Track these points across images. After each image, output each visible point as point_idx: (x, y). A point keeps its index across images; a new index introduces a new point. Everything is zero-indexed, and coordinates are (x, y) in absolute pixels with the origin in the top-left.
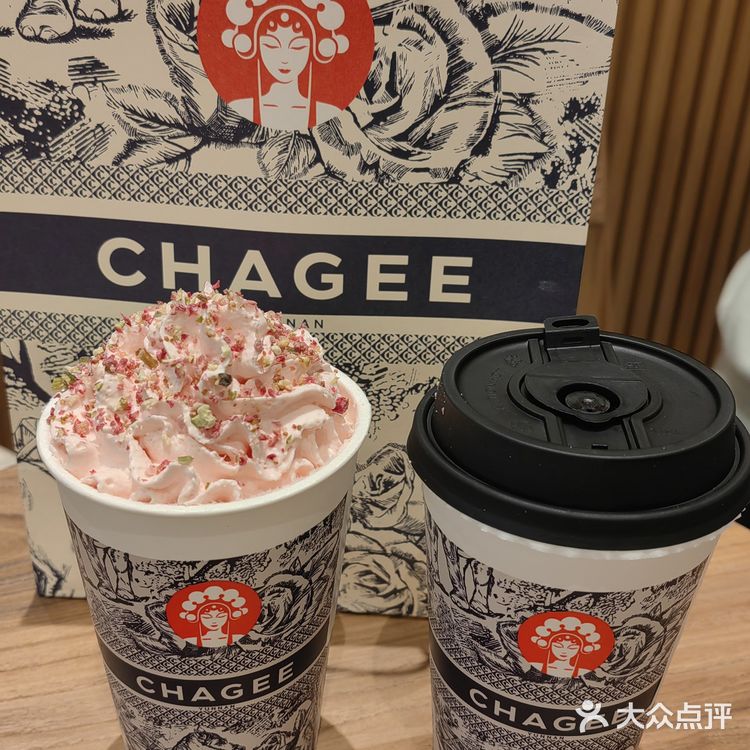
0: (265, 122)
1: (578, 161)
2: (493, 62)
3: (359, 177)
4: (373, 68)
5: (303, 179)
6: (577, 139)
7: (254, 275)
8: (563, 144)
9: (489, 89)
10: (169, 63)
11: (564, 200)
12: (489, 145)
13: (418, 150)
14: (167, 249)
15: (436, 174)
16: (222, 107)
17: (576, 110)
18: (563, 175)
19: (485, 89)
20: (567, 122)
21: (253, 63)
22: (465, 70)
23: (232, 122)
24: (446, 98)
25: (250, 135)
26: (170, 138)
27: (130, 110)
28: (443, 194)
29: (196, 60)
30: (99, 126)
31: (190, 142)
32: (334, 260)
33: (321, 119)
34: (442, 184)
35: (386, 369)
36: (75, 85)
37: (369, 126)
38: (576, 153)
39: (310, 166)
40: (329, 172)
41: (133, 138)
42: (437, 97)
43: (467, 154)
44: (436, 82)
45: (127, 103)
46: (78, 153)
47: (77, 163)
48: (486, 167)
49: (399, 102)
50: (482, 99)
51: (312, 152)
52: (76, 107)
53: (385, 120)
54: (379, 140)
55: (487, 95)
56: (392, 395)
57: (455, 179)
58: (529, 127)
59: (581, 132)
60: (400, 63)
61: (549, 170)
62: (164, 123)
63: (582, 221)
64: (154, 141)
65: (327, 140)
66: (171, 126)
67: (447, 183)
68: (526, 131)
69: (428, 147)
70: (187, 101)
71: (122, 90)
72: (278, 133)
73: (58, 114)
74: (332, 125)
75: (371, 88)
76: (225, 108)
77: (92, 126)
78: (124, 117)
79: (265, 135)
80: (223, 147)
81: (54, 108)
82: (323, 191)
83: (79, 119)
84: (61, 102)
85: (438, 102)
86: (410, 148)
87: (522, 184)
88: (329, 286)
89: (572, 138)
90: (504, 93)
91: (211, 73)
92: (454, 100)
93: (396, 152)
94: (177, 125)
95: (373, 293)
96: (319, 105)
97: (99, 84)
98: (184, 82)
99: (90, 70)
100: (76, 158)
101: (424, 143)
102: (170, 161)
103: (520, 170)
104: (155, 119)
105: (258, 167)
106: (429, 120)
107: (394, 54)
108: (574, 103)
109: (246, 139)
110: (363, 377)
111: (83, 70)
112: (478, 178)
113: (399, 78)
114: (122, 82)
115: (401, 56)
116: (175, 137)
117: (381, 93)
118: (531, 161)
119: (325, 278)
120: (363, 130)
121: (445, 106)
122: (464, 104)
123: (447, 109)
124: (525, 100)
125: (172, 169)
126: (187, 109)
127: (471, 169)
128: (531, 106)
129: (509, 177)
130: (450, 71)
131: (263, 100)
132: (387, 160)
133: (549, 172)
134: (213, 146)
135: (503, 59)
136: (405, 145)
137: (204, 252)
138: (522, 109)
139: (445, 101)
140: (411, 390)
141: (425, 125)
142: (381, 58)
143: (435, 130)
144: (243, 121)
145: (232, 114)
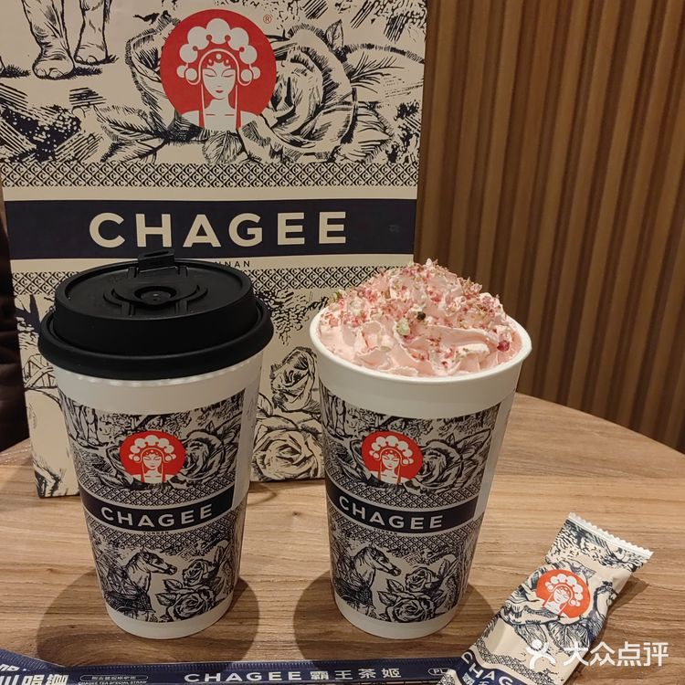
0: (207, 126)
1: (408, 144)
2: (351, 82)
3: (270, 161)
4: (276, 88)
5: (233, 163)
6: (407, 129)
7: (202, 232)
8: (398, 133)
9: (349, 99)
10: (141, 90)
11: (401, 170)
12: (352, 136)
13: (307, 141)
14: (140, 218)
15: (319, 156)
16: (178, 117)
17: (404, 111)
18: (399, 153)
19: (348, 100)
20: (400, 119)
21: (198, 87)
22: (334, 88)
23: (185, 128)
24: (323, 106)
25: (197, 136)
26: (142, 140)
27: (114, 123)
28: (325, 170)
29: (159, 87)
30: (91, 135)
31: (156, 142)
32: (256, 218)
33: (244, 122)
34: (323, 163)
35: (293, 293)
36: (74, 108)
37: (275, 126)
38: (406, 139)
39: (238, 154)
40: (250, 158)
41: (116, 142)
42: (317, 106)
43: (338, 143)
44: (316, 95)
45: (112, 119)
46: (76, 155)
47: (75, 162)
48: (351, 150)
49: (294, 110)
50: (346, 106)
51: (239, 145)
52: (75, 123)
53: (285, 122)
54: (282, 135)
55: (349, 103)
56: (298, 312)
57: (332, 159)
58: (376, 124)
59: (408, 125)
60: (293, 84)
61: (390, 151)
62: (138, 131)
63: (413, 183)
64: (130, 143)
65: (248, 136)
66: (142, 132)
67: (327, 163)
68: (374, 126)
69: (313, 139)
70: (153, 115)
71: (108, 109)
72: (216, 133)
73: (61, 129)
74: (251, 126)
75: (275, 101)
76: (180, 118)
77: (86, 135)
78: (109, 128)
79: (207, 134)
80: (179, 144)
81: (59, 124)
82: (247, 171)
83: (77, 131)
84: (64, 120)
85: (318, 109)
86: (302, 140)
87: (374, 161)
88: (252, 237)
89: (403, 129)
90: (360, 102)
91: (170, 95)
92: (328, 107)
93: (293, 143)
94: (147, 132)
95: (282, 240)
96: (242, 112)
97: (92, 106)
98: (152, 102)
99: (86, 97)
100: (74, 159)
101: (311, 136)
102: (141, 156)
103: (372, 152)
104: (131, 128)
105: (203, 157)
106: (313, 121)
107: (289, 79)
108: (403, 106)
109: (194, 139)
110: (277, 300)
111: (80, 97)
112: (346, 158)
113: (293, 94)
114: (108, 104)
115: (294, 80)
116: (145, 140)
117: (282, 104)
118: (379, 146)
119: (250, 231)
120: (271, 129)
121: (323, 111)
122: (334, 110)
123: (325, 113)
124: (372, 106)
125: (143, 162)
126: (154, 120)
127: (341, 152)
128: (376, 109)
129: (365, 157)
130: (325, 88)
131: (205, 111)
132: (287, 148)
133: (390, 152)
134: (171, 144)
135: (357, 80)
136: (298, 138)
137: (166, 218)
138: (371, 112)
139: (322, 108)
140: (310, 307)
141: (310, 124)
142: (281, 82)
143: (317, 127)
144: (193, 126)
145: (185, 122)
